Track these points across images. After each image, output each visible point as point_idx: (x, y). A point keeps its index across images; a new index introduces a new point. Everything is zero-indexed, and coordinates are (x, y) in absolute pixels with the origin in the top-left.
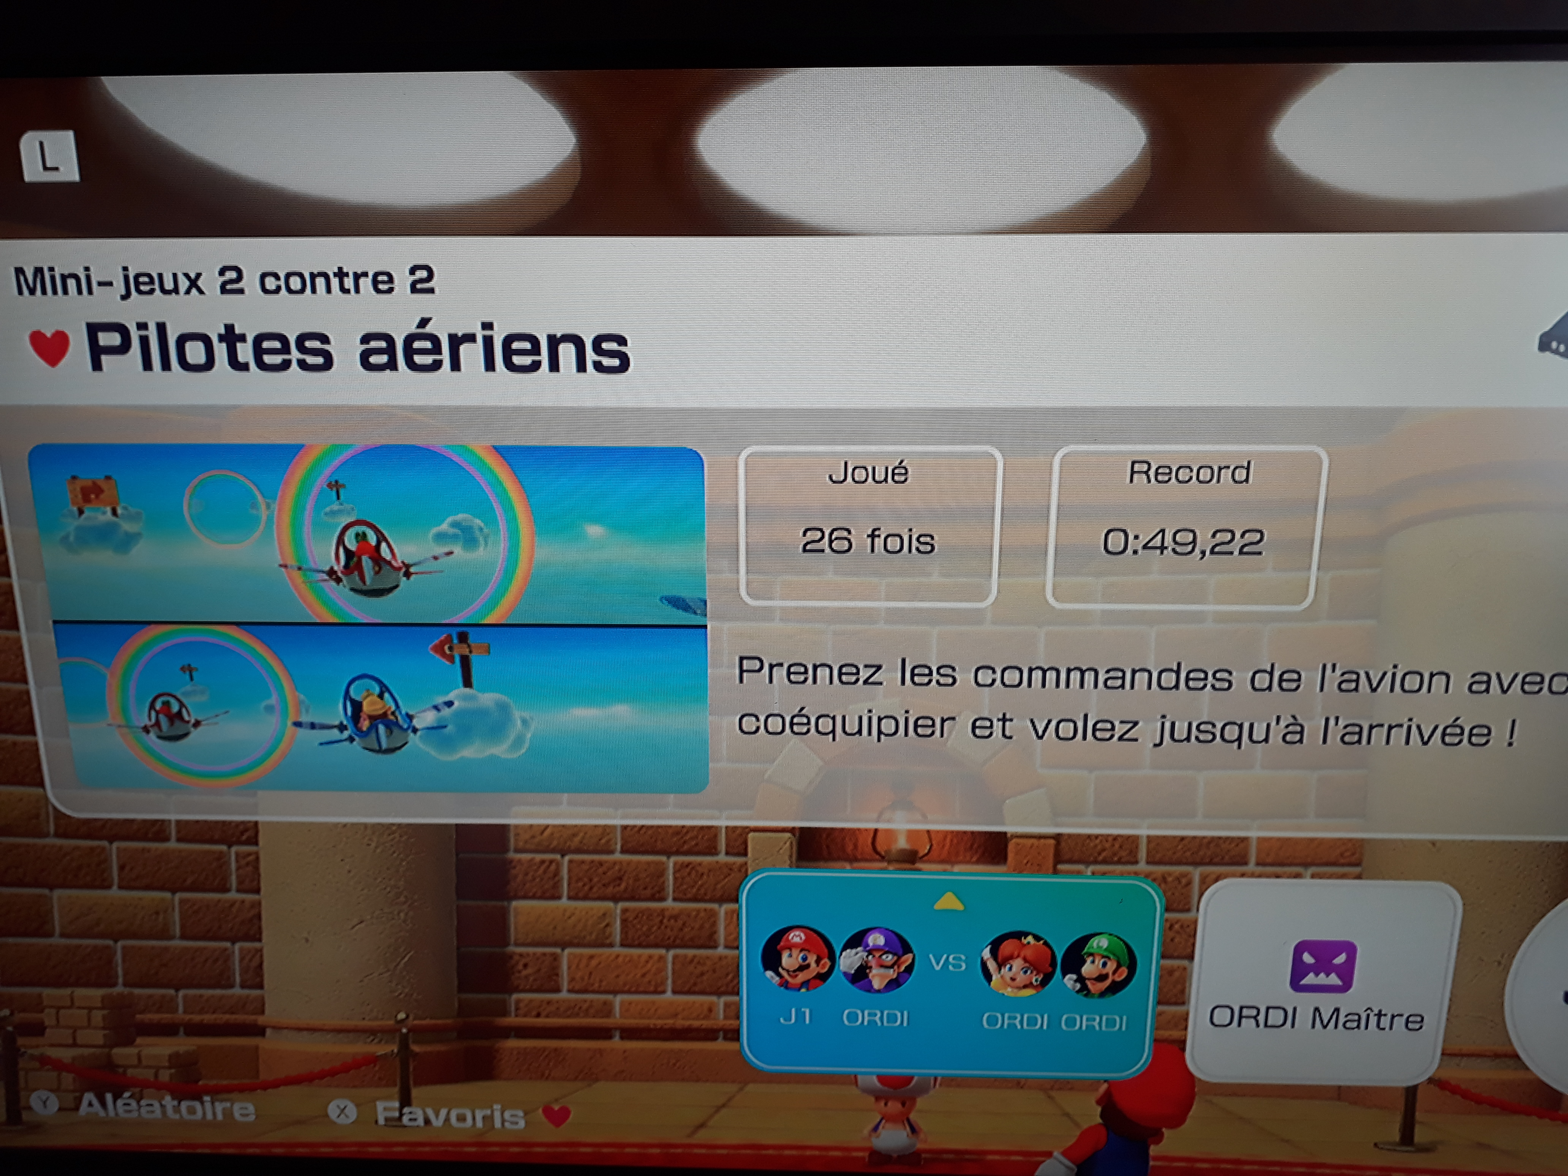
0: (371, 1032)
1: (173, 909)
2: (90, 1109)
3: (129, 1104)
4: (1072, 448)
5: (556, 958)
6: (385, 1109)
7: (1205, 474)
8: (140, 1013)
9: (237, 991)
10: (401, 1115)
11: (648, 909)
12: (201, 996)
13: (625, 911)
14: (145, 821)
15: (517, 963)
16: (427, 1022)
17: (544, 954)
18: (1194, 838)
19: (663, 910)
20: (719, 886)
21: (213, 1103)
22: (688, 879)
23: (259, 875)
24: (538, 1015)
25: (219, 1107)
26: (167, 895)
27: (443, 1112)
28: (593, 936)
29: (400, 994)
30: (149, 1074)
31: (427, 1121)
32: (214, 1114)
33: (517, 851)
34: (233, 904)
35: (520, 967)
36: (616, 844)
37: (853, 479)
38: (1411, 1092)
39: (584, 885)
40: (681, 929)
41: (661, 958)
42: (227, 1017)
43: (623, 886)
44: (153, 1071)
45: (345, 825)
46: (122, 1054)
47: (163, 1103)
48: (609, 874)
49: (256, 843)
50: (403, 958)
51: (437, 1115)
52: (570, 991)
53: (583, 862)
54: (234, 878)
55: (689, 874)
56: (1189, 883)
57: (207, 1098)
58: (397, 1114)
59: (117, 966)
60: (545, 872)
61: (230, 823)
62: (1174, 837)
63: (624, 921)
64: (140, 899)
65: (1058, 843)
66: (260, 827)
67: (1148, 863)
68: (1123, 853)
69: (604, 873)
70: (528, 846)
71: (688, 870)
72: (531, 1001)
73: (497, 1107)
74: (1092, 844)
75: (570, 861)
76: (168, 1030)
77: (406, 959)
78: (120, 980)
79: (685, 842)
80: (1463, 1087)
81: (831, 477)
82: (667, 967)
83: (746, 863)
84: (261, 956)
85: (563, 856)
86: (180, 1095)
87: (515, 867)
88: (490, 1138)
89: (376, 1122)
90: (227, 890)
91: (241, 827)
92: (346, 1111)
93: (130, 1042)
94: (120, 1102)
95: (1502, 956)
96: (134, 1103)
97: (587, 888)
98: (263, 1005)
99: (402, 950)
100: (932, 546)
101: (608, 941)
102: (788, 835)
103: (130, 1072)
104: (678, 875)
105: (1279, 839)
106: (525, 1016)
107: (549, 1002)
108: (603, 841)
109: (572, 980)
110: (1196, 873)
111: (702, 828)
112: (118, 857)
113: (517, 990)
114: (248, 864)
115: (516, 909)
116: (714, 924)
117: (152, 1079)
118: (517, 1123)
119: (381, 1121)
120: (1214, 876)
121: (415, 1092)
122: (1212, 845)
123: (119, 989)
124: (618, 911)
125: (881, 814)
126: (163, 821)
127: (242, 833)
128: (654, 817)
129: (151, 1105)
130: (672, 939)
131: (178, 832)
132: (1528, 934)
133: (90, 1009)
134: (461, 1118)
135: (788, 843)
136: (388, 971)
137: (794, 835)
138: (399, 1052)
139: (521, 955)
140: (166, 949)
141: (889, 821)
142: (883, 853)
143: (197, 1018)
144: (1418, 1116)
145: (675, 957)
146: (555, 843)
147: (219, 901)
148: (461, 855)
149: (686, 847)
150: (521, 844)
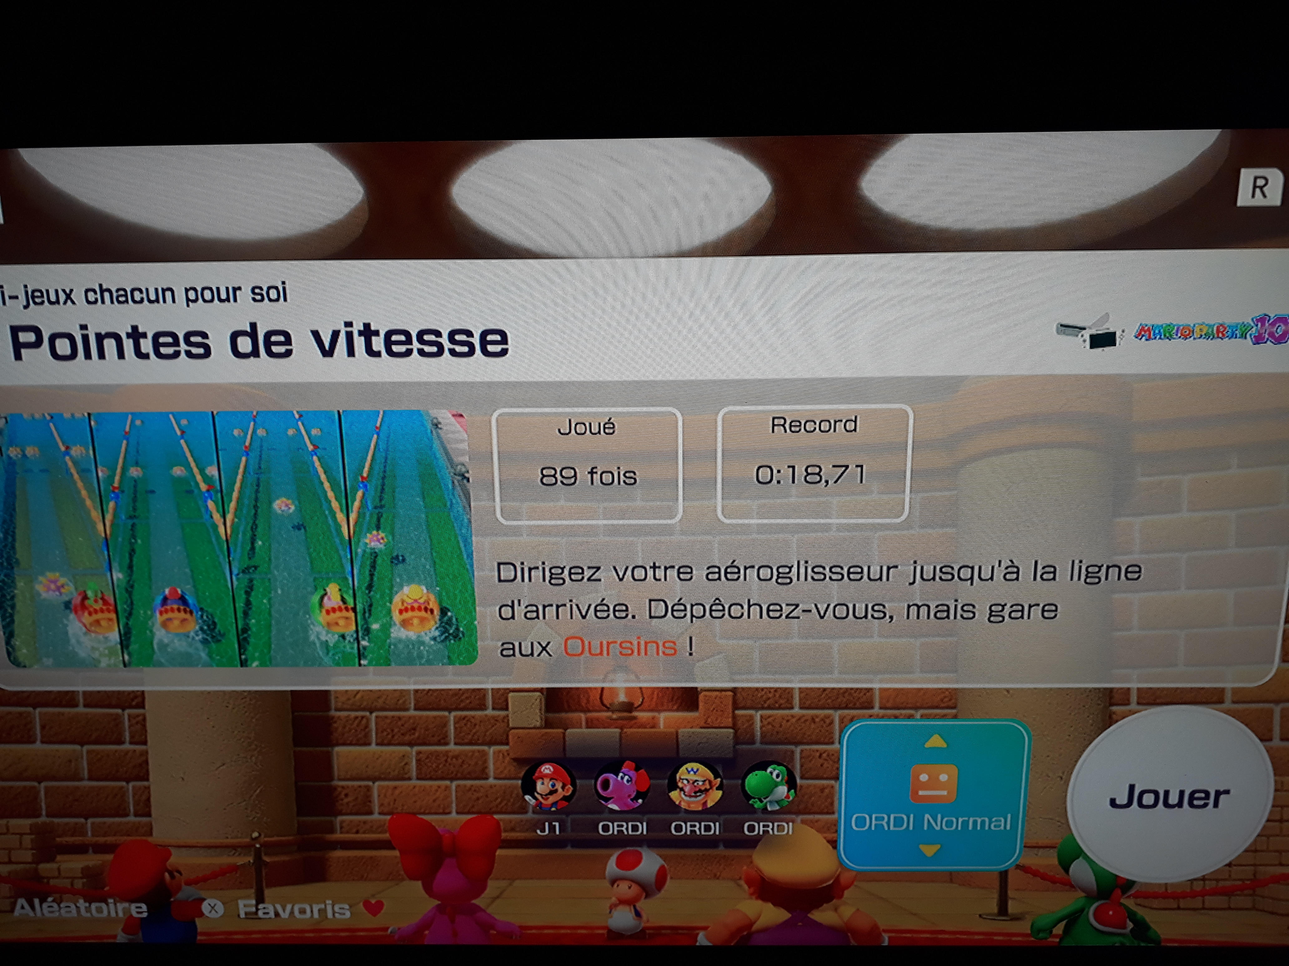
0: (234, 847)
1: (82, 758)
2: (23, 911)
3: (52, 907)
4: (731, 408)
5: (368, 789)
6: (245, 906)
7: (825, 426)
8: (59, 837)
9: (132, 818)
10: (257, 909)
11: (436, 751)
12: (105, 823)
13: (419, 753)
14: (59, 692)
15: (340, 793)
16: (275, 839)
17: (360, 786)
18: (833, 689)
19: (447, 752)
20: (488, 733)
21: (115, 904)
22: (465, 728)
23: (146, 731)
24: (357, 832)
25: (120, 906)
26: (78, 747)
27: (289, 907)
28: (396, 772)
29: (254, 818)
30: (66, 883)
31: (277, 914)
32: (117, 912)
33: (337, 710)
34: (127, 752)
35: (342, 796)
36: (410, 703)
37: (576, 432)
38: (1004, 875)
39: (388, 734)
40: (461, 766)
41: (447, 788)
42: (125, 838)
43: (417, 734)
44: (69, 881)
45: (209, 693)
46: (45, 868)
47: (78, 905)
48: (406, 726)
49: (143, 707)
50: (255, 791)
51: (284, 911)
52: (380, 814)
53: (386, 717)
54: (127, 734)
55: (465, 725)
56: (832, 723)
57: (111, 901)
58: (254, 909)
59: (41, 801)
60: (358, 725)
61: (124, 692)
62: (819, 689)
63: (418, 761)
64: (57, 751)
65: (735, 694)
66: (146, 695)
67: (801, 708)
68: (782, 701)
69: (403, 725)
70: (345, 706)
71: (464, 721)
72: (351, 821)
73: (329, 902)
74: (759, 695)
75: (377, 717)
76: (81, 849)
77: (258, 791)
78: (44, 813)
79: (462, 701)
80: (1042, 871)
81: (559, 430)
82: (451, 794)
83: (508, 716)
84: (149, 793)
85: (371, 713)
86: (90, 900)
87: (335, 722)
88: (325, 925)
89: (239, 916)
90: (122, 743)
91: (132, 696)
92: (216, 908)
93: (52, 859)
94: (45, 905)
95: (1063, 773)
96: (55, 905)
97: (390, 736)
98: (151, 829)
99: (254, 784)
100: (635, 479)
101: (407, 776)
102: (538, 694)
103: (52, 882)
104: (457, 726)
105: (895, 689)
106: (348, 832)
107: (365, 822)
108: (401, 701)
109: (381, 805)
110: (836, 715)
111: (474, 690)
112: (40, 719)
113: (341, 813)
114: (137, 723)
115: (337, 753)
116: (485, 761)
117: (69, 887)
118: (344, 914)
119: (242, 915)
120: (849, 717)
121: (268, 892)
122: (847, 694)
123: (43, 819)
124: (414, 753)
125: (606, 676)
126: (73, 692)
127: (133, 700)
128: (438, 683)
129: (69, 907)
130: (455, 773)
131: (85, 700)
132: (1080, 756)
133: (21, 835)
134: (303, 911)
135: (538, 700)
136: (245, 800)
137: (542, 694)
138: (253, 863)
139: (343, 787)
140: (77, 788)
141: (612, 681)
142: (608, 706)
143: (102, 840)
144: (1010, 893)
145: (458, 786)
146: (365, 703)
147: (116, 751)
148: (296, 714)
149: (462, 705)
150: (340, 704)
